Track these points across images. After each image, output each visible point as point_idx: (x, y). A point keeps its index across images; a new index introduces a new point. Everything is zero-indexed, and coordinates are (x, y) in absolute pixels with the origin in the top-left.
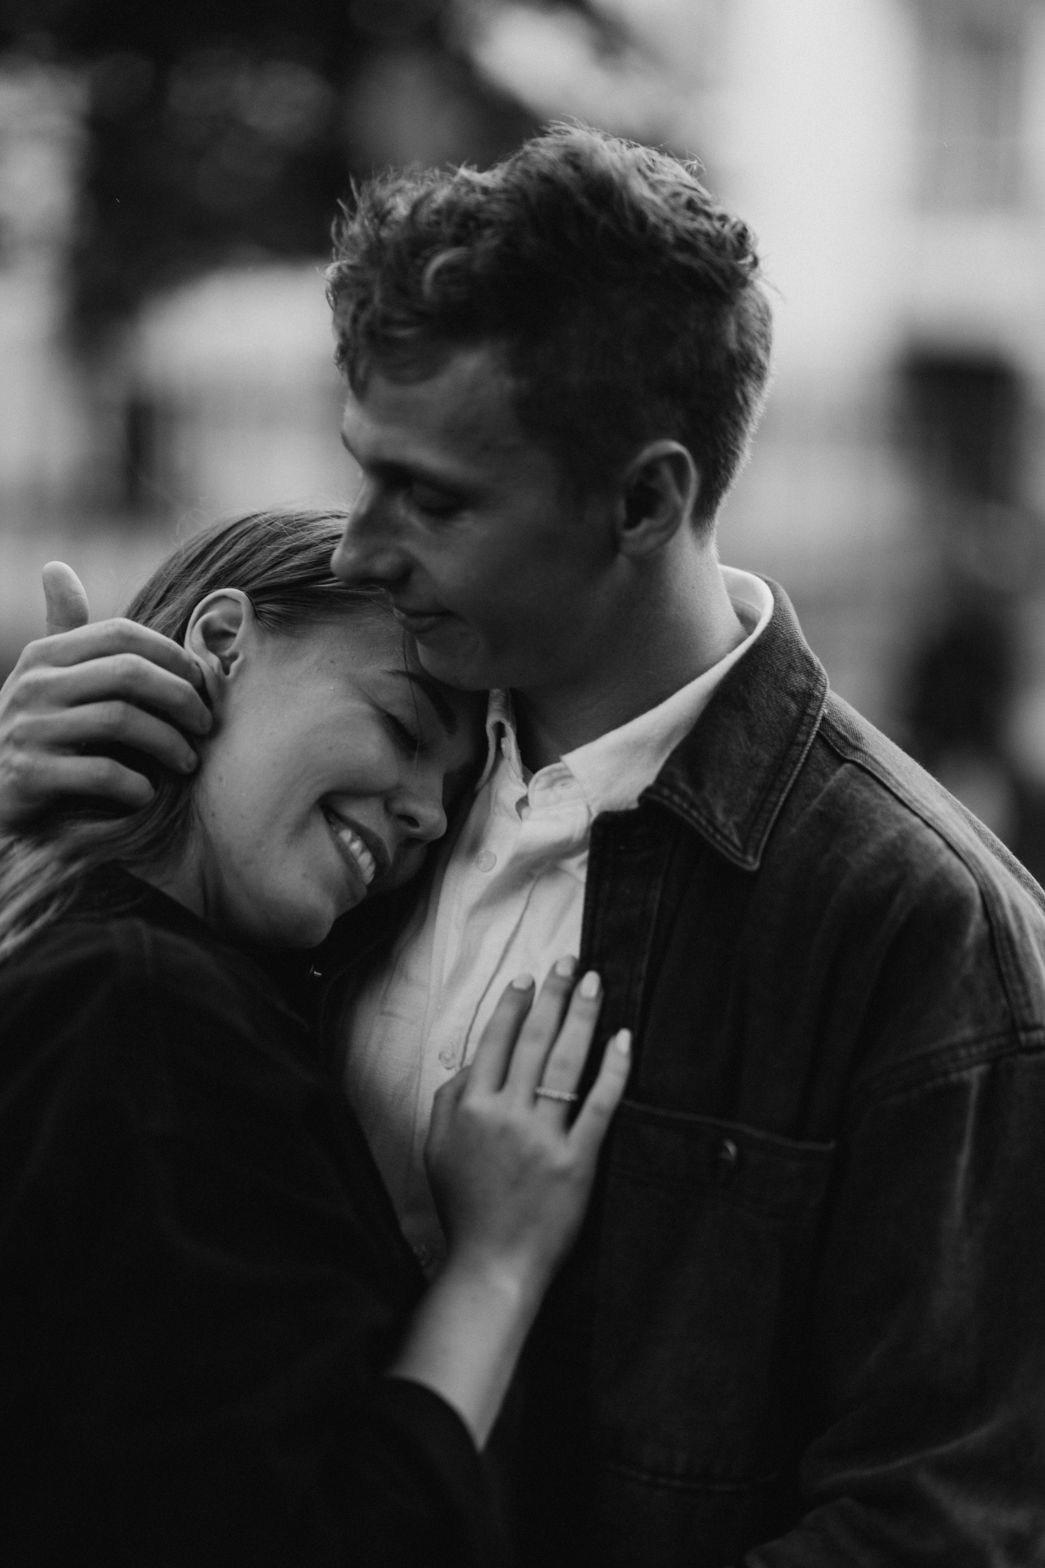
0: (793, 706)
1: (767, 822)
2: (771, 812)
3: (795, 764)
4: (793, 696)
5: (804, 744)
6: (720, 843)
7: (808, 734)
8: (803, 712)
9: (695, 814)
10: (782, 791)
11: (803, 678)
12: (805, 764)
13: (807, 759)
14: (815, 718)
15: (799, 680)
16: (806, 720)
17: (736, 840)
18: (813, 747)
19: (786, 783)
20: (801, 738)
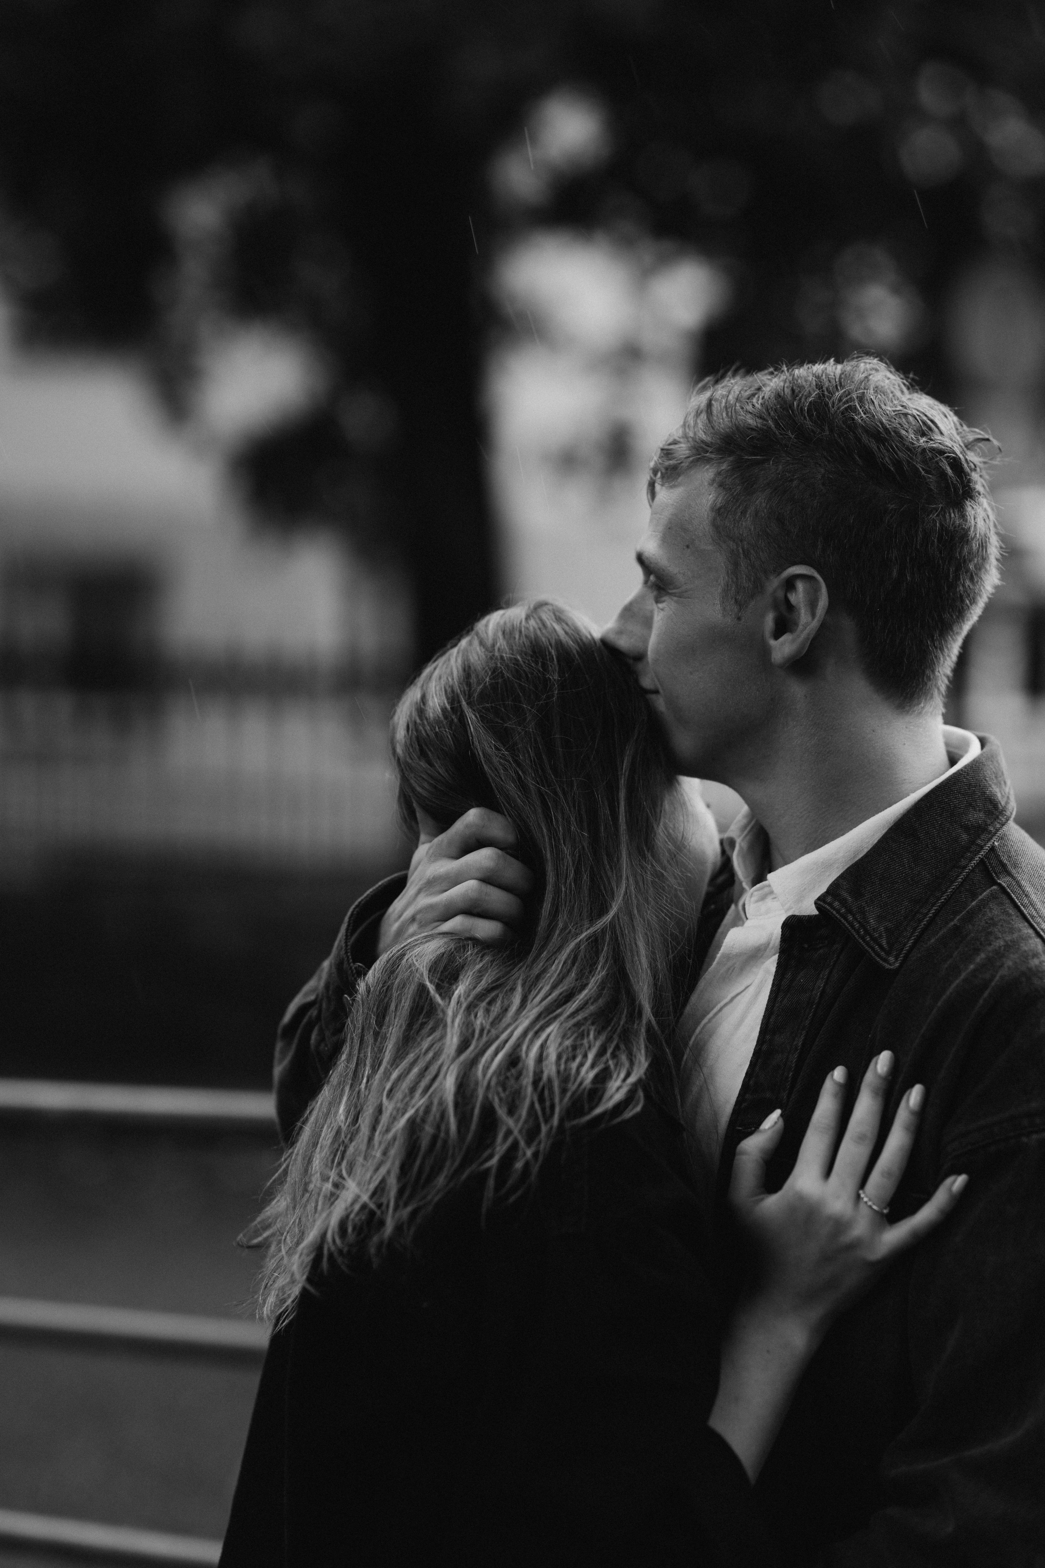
0: (965, 836)
1: (915, 929)
2: (920, 921)
3: (952, 882)
4: (966, 829)
5: (965, 867)
6: (867, 943)
7: (972, 859)
8: (972, 842)
9: (850, 918)
10: (933, 905)
11: (981, 815)
12: (962, 884)
13: (964, 880)
14: (982, 848)
15: (976, 817)
16: (974, 848)
17: (884, 943)
18: (973, 871)
19: (939, 899)
20: (963, 862)
